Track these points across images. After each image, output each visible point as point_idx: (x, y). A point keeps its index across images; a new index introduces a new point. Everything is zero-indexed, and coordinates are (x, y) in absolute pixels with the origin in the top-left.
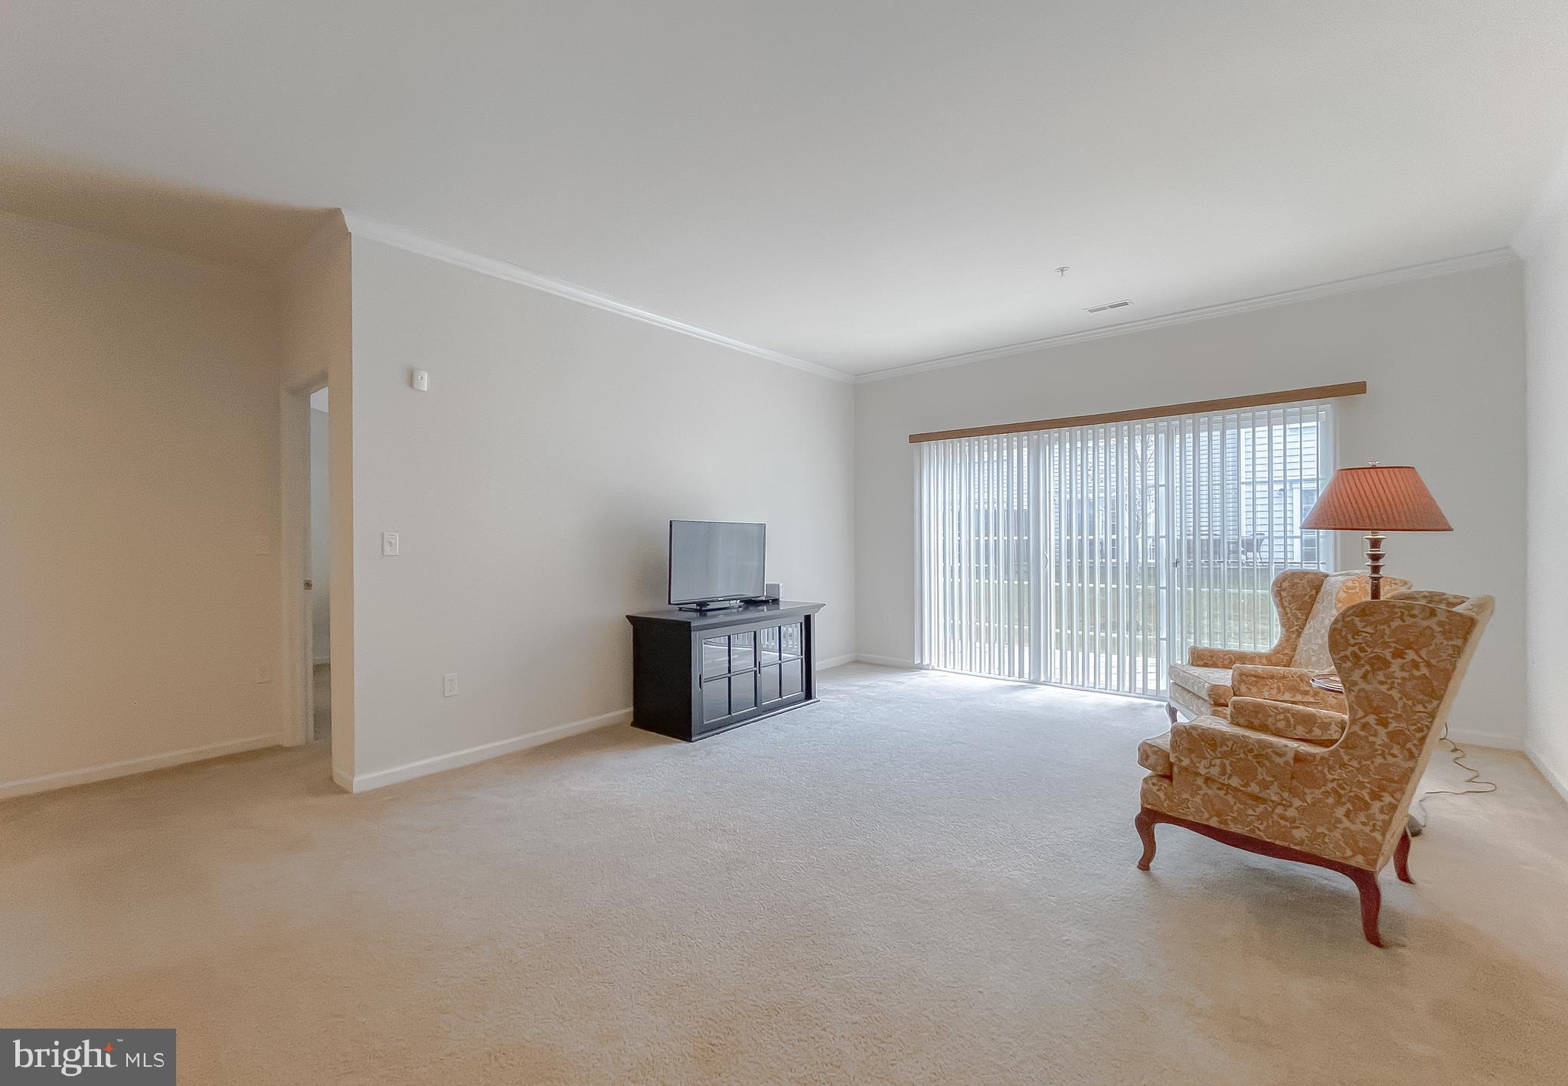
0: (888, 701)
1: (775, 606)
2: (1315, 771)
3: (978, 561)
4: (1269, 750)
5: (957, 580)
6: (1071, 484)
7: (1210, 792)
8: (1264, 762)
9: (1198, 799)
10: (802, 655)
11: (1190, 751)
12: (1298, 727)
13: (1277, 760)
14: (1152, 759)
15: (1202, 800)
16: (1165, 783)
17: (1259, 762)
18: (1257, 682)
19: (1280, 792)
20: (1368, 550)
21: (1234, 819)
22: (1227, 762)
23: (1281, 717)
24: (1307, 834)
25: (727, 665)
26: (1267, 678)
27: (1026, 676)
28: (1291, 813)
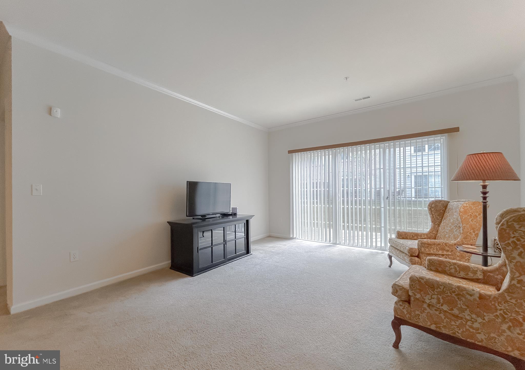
0: (279, 254)
1: (235, 216)
2: (490, 304)
3: (314, 199)
4: (464, 292)
5: (306, 205)
6: (348, 168)
7: (431, 312)
8: (461, 298)
9: (424, 315)
10: (245, 236)
11: (421, 291)
12: (461, 272)
13: (469, 297)
14: (400, 292)
15: (427, 315)
16: (407, 305)
17: (458, 298)
18: (428, 247)
19: (470, 314)
20: (481, 189)
21: (444, 327)
22: (440, 297)
23: (452, 267)
24: (484, 337)
25: (211, 242)
26: (432, 245)
27: (332, 241)
28: (476, 325)
